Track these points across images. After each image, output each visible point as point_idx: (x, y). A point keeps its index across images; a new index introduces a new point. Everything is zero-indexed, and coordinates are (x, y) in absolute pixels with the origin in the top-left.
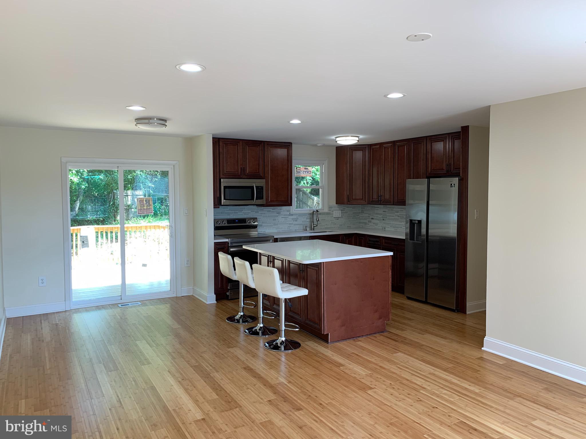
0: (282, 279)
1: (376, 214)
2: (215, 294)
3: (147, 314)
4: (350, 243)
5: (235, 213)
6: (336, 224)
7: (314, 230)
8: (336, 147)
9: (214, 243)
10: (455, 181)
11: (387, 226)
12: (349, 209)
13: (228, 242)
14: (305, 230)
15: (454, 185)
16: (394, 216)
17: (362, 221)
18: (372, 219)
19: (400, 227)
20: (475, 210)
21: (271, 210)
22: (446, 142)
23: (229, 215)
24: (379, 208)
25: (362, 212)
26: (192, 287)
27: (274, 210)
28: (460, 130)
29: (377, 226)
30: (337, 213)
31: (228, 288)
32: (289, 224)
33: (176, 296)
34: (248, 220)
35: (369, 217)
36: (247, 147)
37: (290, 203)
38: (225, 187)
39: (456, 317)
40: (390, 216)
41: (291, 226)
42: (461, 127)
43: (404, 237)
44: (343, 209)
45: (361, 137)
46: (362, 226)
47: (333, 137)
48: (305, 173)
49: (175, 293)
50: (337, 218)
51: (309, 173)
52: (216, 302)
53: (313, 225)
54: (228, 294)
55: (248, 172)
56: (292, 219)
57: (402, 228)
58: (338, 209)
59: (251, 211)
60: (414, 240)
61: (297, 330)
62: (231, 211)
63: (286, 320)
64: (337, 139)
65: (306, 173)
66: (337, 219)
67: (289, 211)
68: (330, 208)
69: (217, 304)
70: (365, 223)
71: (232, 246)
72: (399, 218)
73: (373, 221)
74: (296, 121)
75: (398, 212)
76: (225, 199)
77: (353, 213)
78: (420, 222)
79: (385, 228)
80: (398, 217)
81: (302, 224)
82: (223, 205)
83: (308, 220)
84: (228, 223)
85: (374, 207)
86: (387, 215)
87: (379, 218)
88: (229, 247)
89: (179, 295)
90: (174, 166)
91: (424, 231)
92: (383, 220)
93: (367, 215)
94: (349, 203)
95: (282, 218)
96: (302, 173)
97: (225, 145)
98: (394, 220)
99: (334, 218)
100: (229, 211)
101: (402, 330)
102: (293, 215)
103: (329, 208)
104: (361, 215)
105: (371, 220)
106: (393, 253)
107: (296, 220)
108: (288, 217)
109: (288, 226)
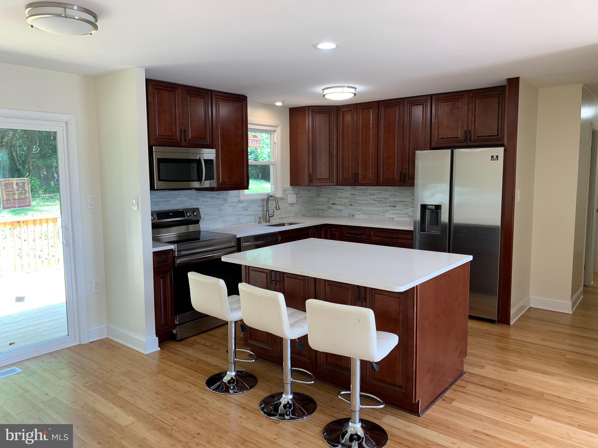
1: (340, 198)
2: (157, 336)
5: (166, 201)
6: (290, 212)
7: (269, 222)
8: (290, 109)
9: (153, 252)
11: (357, 213)
12: (306, 192)
13: (174, 250)
14: (259, 223)
15: (497, 157)
16: (367, 200)
17: (317, 207)
18: (333, 204)
19: (376, 214)
20: (518, 190)
21: (216, 196)
23: (158, 205)
24: (344, 190)
25: (318, 196)
26: (106, 325)
27: (219, 195)
28: (505, 84)
29: (342, 212)
30: (292, 198)
31: (176, 323)
32: (239, 215)
33: (79, 343)
34: (188, 212)
35: (329, 202)
36: (189, 97)
37: (246, 185)
38: (160, 161)
40: (362, 200)
41: (240, 218)
42: (507, 79)
44: (298, 192)
45: (360, 88)
46: (317, 213)
48: (254, 143)
49: (77, 338)
50: (292, 205)
51: (259, 142)
52: (159, 349)
53: (269, 215)
54: (174, 331)
55: (190, 137)
56: (242, 208)
57: (380, 214)
58: (292, 192)
59: (189, 198)
62: (160, 198)
64: (326, 92)
65: (256, 143)
66: (292, 206)
67: (239, 196)
68: (284, 190)
69: (160, 352)
70: (323, 210)
71: (179, 255)
72: (376, 202)
73: (334, 206)
74: (326, 46)
75: (374, 195)
76: (159, 180)
77: (308, 197)
79: (353, 216)
80: (374, 201)
81: (254, 215)
82: (157, 190)
83: (261, 209)
84: (159, 218)
85: (337, 189)
86: (357, 198)
87: (344, 203)
88: (176, 257)
89: (85, 341)
90: (66, 123)
92: (351, 205)
93: (326, 199)
94: (311, 184)
95: (229, 206)
96: (250, 142)
97: (156, 92)
98: (367, 205)
99: (289, 204)
100: (158, 198)
102: (242, 203)
103: (283, 191)
104: (315, 200)
105: (331, 205)
106: (472, 256)
107: (246, 209)
108: (237, 206)
109: (237, 219)
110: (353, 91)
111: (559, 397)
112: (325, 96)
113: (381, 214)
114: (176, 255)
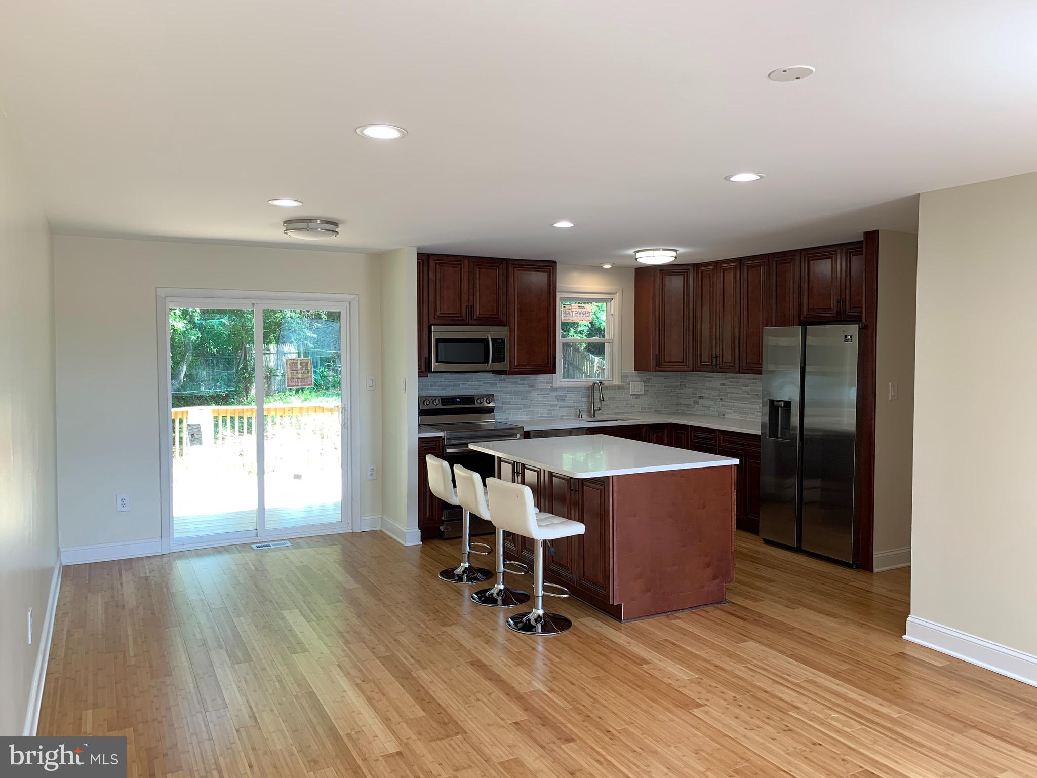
0: (538, 505)
1: (708, 389)
2: (419, 529)
3: (302, 562)
4: (660, 442)
5: (455, 385)
6: (634, 406)
7: (594, 417)
8: (636, 269)
9: (419, 438)
10: (853, 330)
11: (728, 411)
12: (659, 380)
13: (443, 437)
14: (579, 418)
15: (851, 337)
16: (740, 394)
17: (681, 401)
18: (700, 397)
19: (751, 414)
20: (890, 384)
21: (519, 381)
22: (836, 260)
23: (445, 389)
24: (712, 377)
25: (683, 386)
26: (380, 516)
27: (523, 380)
28: (862, 239)
29: (710, 410)
30: (636, 386)
31: (443, 518)
32: (551, 406)
33: (351, 531)
34: (478, 399)
35: (696, 394)
36: (478, 270)
37: (552, 368)
38: (438, 341)
39: (855, 578)
40: (734, 393)
41: (553, 410)
42: (864, 232)
43: (758, 432)
44: (648, 379)
45: (681, 250)
46: (681, 410)
47: (631, 252)
48: (579, 315)
49: (350, 524)
50: (637, 396)
51: (586, 315)
52: (421, 543)
53: (594, 407)
54: (442, 528)
55: (478, 313)
56: (556, 397)
57: (754, 414)
58: (638, 379)
59: (483, 383)
60: (778, 438)
61: (565, 596)
62: (448, 382)
63: (545, 579)
64: (638, 255)
65: (582, 315)
66: (637, 398)
67: (551, 383)
68: (624, 377)
69: (422, 547)
70: (688, 406)
71: (449, 444)
72: (750, 396)
73: (701, 401)
74: (564, 224)
75: (747, 386)
76: (437, 361)
77: (665, 387)
78: (788, 404)
79: (724, 415)
80: (748, 394)
81: (574, 406)
82: (434, 372)
83: (584, 399)
84: (443, 404)
85: (704, 377)
86: (728, 390)
87: (713, 396)
88: (445, 445)
89: (357, 530)
90: (350, 303)
91: (795, 420)
92: (721, 399)
93: (691, 391)
94: (658, 369)
95: (538, 394)
96: (574, 315)
97: (438, 266)
98: (740, 400)
99: (631, 395)
100: (446, 382)
101: (756, 600)
102: (557, 391)
103: (622, 378)
104: (680, 391)
105: (698, 399)
106: (739, 460)
107: (563, 398)
108: (549, 394)
109: (549, 410)
110: (674, 254)
111: (810, 634)
112: (638, 260)
113: (756, 413)
114: (445, 443)
